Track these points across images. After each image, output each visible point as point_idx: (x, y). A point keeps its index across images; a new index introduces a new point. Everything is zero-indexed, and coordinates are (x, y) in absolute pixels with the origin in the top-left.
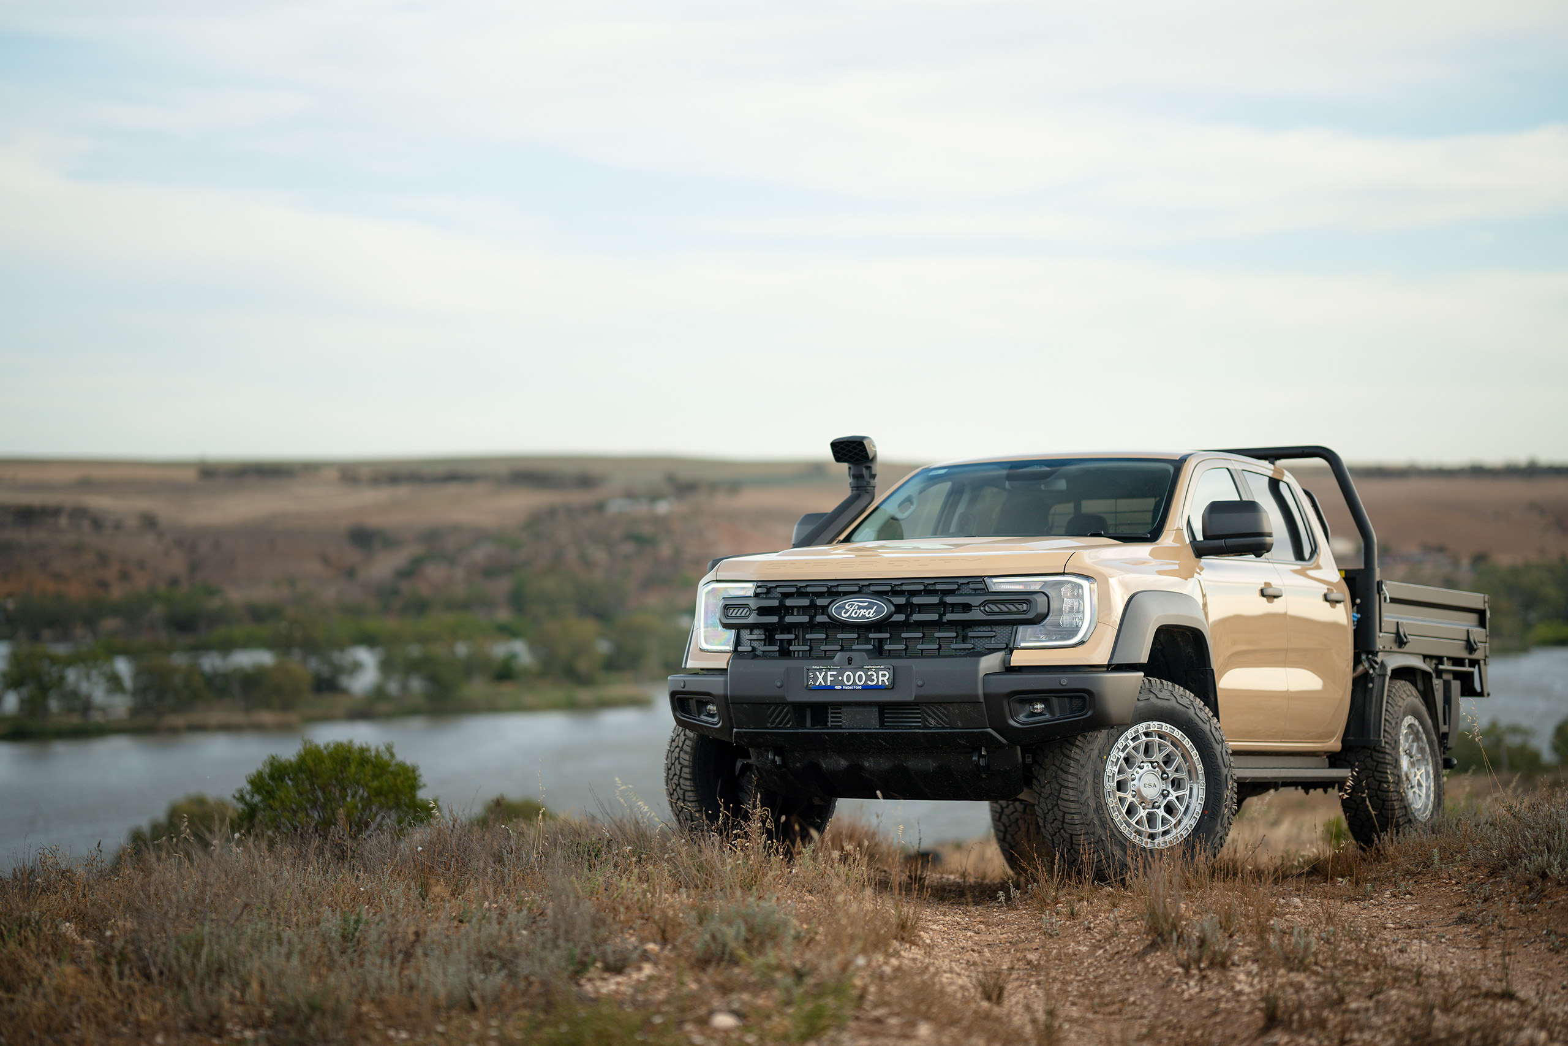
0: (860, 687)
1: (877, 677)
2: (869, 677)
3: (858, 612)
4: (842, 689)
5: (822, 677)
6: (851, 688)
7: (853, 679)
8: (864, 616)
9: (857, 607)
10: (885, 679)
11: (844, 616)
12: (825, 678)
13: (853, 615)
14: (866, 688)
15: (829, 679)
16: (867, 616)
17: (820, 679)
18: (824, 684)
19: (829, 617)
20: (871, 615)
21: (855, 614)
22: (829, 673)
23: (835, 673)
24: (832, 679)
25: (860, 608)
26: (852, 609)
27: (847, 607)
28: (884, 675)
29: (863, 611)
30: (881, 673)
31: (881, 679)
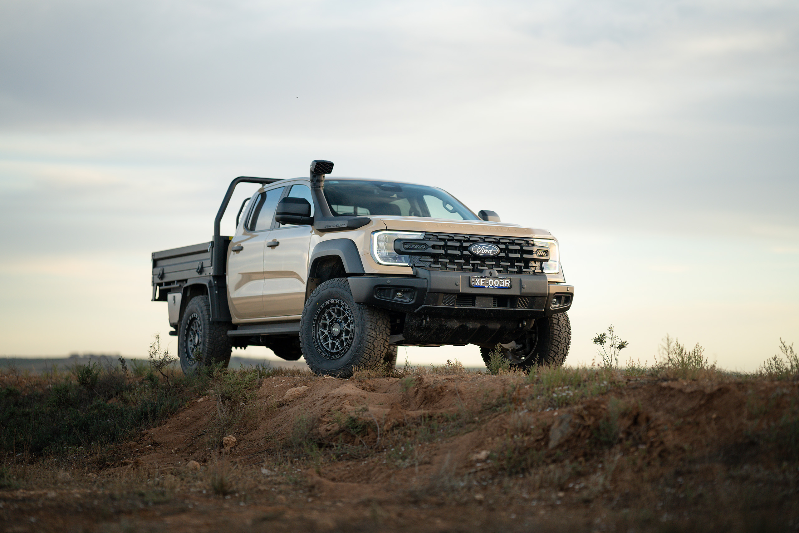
0: (497, 287)
1: (505, 283)
2: (501, 283)
3: (485, 251)
4: (488, 288)
5: (478, 281)
6: (492, 287)
7: (493, 283)
8: (487, 253)
9: (484, 248)
10: (508, 284)
11: (478, 252)
12: (480, 282)
13: (482, 252)
14: (499, 288)
15: (482, 282)
16: (489, 253)
17: (478, 283)
18: (479, 285)
19: (470, 252)
20: (490, 253)
21: (483, 251)
22: (482, 280)
23: (485, 280)
24: (483, 282)
25: (485, 249)
26: (481, 249)
27: (479, 248)
28: (508, 282)
29: (487, 251)
30: (506, 281)
31: (506, 283)
